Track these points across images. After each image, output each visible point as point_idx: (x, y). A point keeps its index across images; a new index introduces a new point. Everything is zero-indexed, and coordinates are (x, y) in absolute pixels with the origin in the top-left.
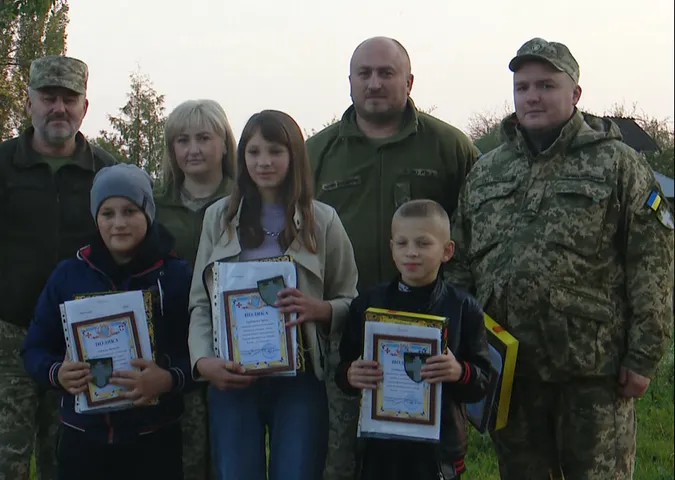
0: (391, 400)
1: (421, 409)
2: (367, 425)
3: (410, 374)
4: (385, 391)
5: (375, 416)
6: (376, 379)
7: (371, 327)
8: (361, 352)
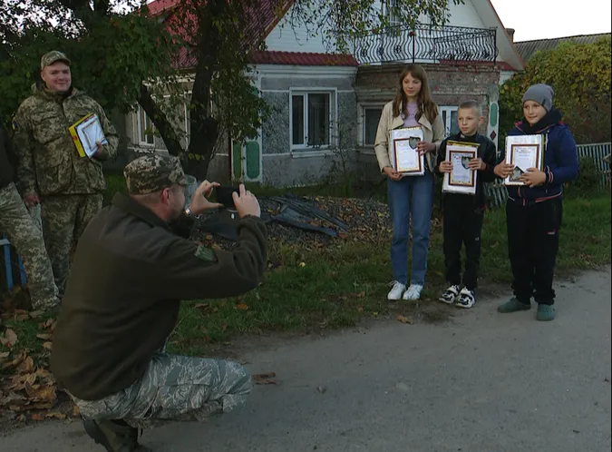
0: (456, 177)
1: (469, 180)
2: (447, 187)
3: (464, 166)
4: (454, 173)
5: (449, 184)
6: (450, 170)
7: (449, 148)
8: (444, 159)
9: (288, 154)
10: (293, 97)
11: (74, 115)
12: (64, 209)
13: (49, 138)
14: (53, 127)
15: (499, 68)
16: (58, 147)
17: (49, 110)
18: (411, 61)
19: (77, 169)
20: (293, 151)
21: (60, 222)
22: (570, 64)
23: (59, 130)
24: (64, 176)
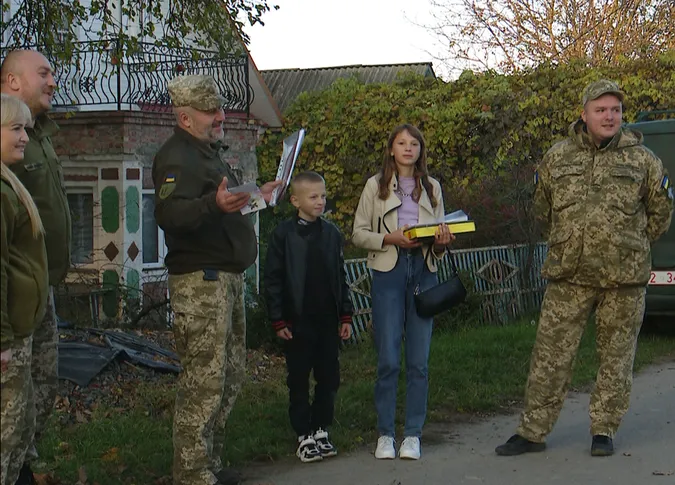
11: (606, 175)
12: (569, 299)
13: (564, 203)
14: (572, 188)
16: (571, 217)
17: (575, 164)
18: (114, 107)
19: (587, 251)
21: (557, 315)
22: (365, 119)
23: (579, 193)
24: (570, 259)
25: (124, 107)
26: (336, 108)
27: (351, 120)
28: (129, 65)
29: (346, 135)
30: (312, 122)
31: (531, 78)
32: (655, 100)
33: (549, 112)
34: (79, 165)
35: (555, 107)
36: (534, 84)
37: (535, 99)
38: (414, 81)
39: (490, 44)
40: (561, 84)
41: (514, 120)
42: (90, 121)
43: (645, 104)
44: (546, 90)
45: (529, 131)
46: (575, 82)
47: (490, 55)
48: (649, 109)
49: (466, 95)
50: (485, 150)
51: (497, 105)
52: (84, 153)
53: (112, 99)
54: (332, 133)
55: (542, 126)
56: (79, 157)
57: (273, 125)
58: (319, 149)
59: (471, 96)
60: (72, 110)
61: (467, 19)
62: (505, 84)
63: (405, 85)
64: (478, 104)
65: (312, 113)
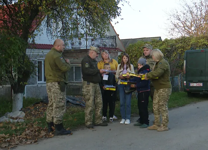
9: (36, 85)
10: (38, 62)
15: (118, 51)
18: (86, 48)
20: (38, 84)
25: (88, 48)
26: (137, 47)
27: (140, 50)
28: (91, 39)
29: (139, 53)
30: (132, 50)
31: (180, 40)
32: (207, 44)
33: (183, 48)
34: (78, 60)
35: (185, 46)
36: (181, 41)
37: (180, 45)
38: (155, 41)
39: (178, 32)
40: (186, 41)
41: (175, 49)
42: (81, 51)
43: (205, 45)
44: (183, 42)
45: (178, 52)
46: (189, 41)
47: (178, 35)
48: (205, 47)
49: (165, 44)
50: (169, 56)
51: (172, 46)
52: (80, 58)
53: (85, 47)
54: (136, 53)
55: (182, 51)
56: (79, 59)
57: (123, 51)
58: (133, 56)
59: (166, 44)
60: (79, 49)
61: (173, 27)
62: (174, 41)
63: (153, 42)
64: (168, 46)
65: (132, 48)
